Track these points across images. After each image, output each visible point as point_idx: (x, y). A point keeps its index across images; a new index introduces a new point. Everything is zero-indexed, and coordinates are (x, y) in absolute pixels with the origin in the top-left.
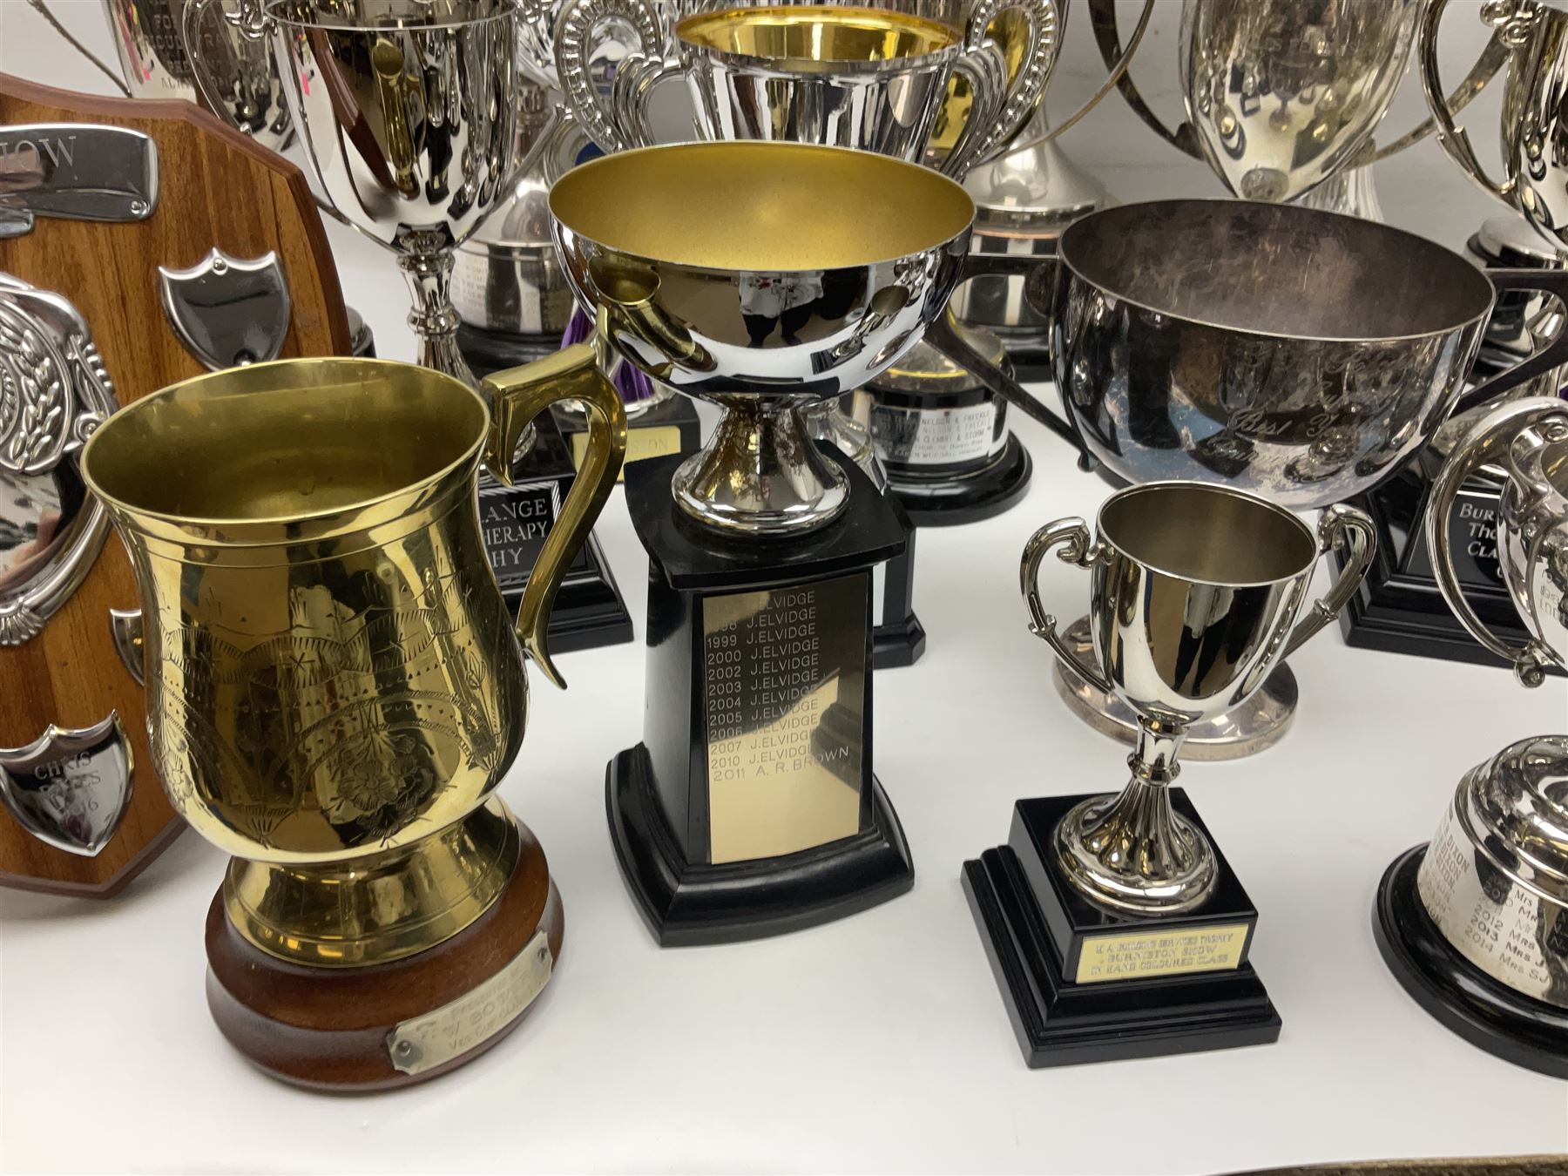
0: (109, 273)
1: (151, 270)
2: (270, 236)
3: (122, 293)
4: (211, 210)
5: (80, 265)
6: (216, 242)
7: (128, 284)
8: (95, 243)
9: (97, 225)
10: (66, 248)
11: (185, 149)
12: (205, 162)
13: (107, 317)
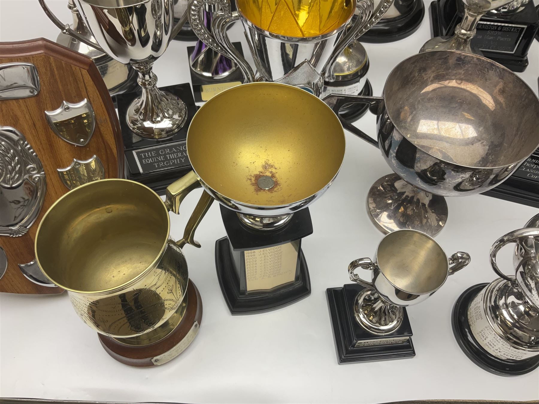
0: (27, 117)
1: (42, 112)
2: (84, 93)
3: (33, 122)
4: (60, 87)
5: (16, 115)
6: (64, 98)
7: (35, 119)
8: (20, 106)
9: (19, 100)
10: (10, 110)
11: (46, 66)
12: (55, 69)
13: (29, 131)
